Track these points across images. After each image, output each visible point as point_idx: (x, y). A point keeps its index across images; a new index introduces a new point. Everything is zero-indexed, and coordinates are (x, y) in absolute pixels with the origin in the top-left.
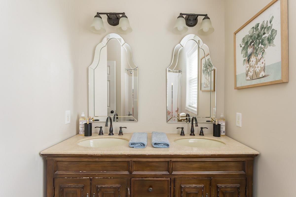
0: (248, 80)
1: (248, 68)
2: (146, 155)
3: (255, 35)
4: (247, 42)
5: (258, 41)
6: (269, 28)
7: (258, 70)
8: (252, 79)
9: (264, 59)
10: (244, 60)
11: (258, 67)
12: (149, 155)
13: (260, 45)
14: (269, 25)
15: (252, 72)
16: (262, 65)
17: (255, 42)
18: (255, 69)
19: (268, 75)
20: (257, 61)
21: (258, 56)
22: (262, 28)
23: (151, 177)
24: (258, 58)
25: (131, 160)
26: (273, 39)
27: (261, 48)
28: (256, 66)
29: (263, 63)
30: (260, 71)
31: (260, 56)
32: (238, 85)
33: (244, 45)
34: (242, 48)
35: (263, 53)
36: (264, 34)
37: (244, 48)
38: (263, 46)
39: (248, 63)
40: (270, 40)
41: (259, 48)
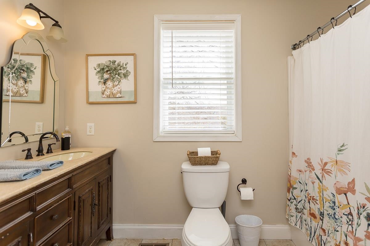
0: (104, 97)
1: (104, 88)
2: (56, 177)
3: (112, 67)
4: (103, 69)
5: (114, 72)
6: (124, 68)
7: (114, 92)
8: (109, 97)
9: (120, 86)
10: (100, 82)
11: (115, 90)
12: (58, 176)
13: (117, 76)
14: (124, 66)
15: (109, 92)
16: (119, 90)
17: (111, 71)
18: (112, 91)
19: (124, 97)
20: (114, 85)
21: (115, 82)
22: (119, 65)
23: (55, 203)
24: (115, 84)
25: (35, 193)
26: (128, 76)
27: (118, 78)
28: (113, 89)
29: (119, 88)
30: (117, 93)
31: (116, 83)
32: (91, 100)
33: (99, 70)
34: (96, 71)
35: (119, 82)
36: (121, 70)
37: (99, 72)
38: (119, 77)
39: (104, 85)
40: (126, 76)
41: (116, 78)
